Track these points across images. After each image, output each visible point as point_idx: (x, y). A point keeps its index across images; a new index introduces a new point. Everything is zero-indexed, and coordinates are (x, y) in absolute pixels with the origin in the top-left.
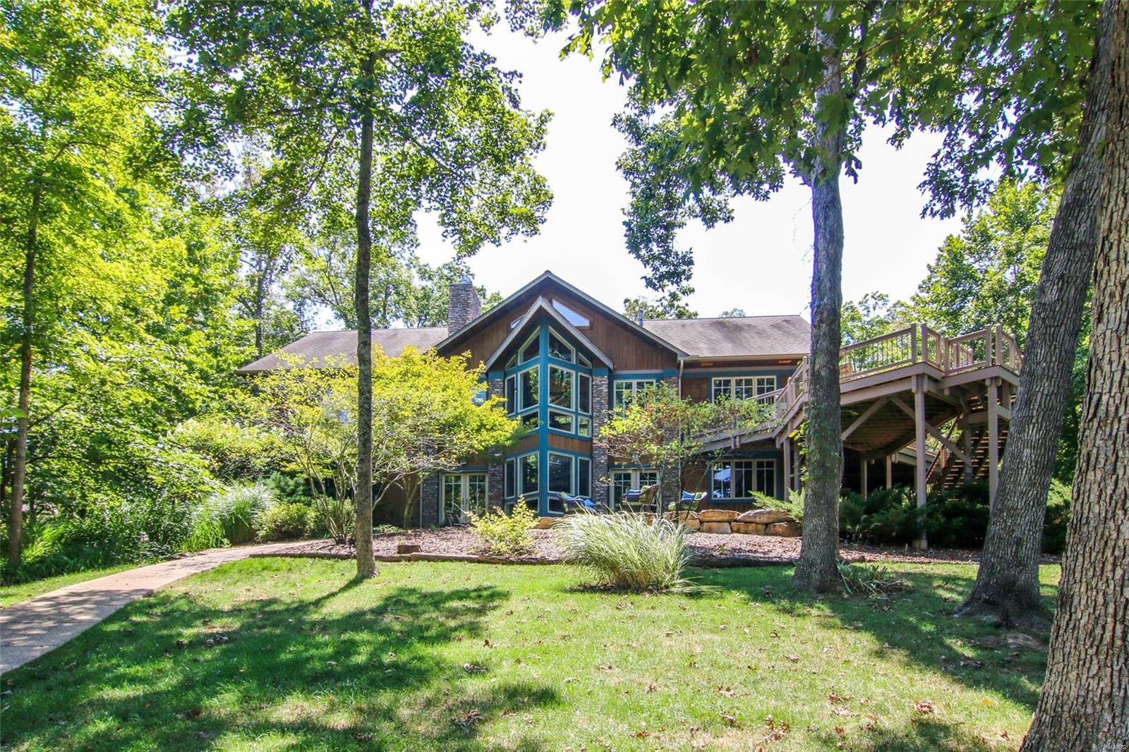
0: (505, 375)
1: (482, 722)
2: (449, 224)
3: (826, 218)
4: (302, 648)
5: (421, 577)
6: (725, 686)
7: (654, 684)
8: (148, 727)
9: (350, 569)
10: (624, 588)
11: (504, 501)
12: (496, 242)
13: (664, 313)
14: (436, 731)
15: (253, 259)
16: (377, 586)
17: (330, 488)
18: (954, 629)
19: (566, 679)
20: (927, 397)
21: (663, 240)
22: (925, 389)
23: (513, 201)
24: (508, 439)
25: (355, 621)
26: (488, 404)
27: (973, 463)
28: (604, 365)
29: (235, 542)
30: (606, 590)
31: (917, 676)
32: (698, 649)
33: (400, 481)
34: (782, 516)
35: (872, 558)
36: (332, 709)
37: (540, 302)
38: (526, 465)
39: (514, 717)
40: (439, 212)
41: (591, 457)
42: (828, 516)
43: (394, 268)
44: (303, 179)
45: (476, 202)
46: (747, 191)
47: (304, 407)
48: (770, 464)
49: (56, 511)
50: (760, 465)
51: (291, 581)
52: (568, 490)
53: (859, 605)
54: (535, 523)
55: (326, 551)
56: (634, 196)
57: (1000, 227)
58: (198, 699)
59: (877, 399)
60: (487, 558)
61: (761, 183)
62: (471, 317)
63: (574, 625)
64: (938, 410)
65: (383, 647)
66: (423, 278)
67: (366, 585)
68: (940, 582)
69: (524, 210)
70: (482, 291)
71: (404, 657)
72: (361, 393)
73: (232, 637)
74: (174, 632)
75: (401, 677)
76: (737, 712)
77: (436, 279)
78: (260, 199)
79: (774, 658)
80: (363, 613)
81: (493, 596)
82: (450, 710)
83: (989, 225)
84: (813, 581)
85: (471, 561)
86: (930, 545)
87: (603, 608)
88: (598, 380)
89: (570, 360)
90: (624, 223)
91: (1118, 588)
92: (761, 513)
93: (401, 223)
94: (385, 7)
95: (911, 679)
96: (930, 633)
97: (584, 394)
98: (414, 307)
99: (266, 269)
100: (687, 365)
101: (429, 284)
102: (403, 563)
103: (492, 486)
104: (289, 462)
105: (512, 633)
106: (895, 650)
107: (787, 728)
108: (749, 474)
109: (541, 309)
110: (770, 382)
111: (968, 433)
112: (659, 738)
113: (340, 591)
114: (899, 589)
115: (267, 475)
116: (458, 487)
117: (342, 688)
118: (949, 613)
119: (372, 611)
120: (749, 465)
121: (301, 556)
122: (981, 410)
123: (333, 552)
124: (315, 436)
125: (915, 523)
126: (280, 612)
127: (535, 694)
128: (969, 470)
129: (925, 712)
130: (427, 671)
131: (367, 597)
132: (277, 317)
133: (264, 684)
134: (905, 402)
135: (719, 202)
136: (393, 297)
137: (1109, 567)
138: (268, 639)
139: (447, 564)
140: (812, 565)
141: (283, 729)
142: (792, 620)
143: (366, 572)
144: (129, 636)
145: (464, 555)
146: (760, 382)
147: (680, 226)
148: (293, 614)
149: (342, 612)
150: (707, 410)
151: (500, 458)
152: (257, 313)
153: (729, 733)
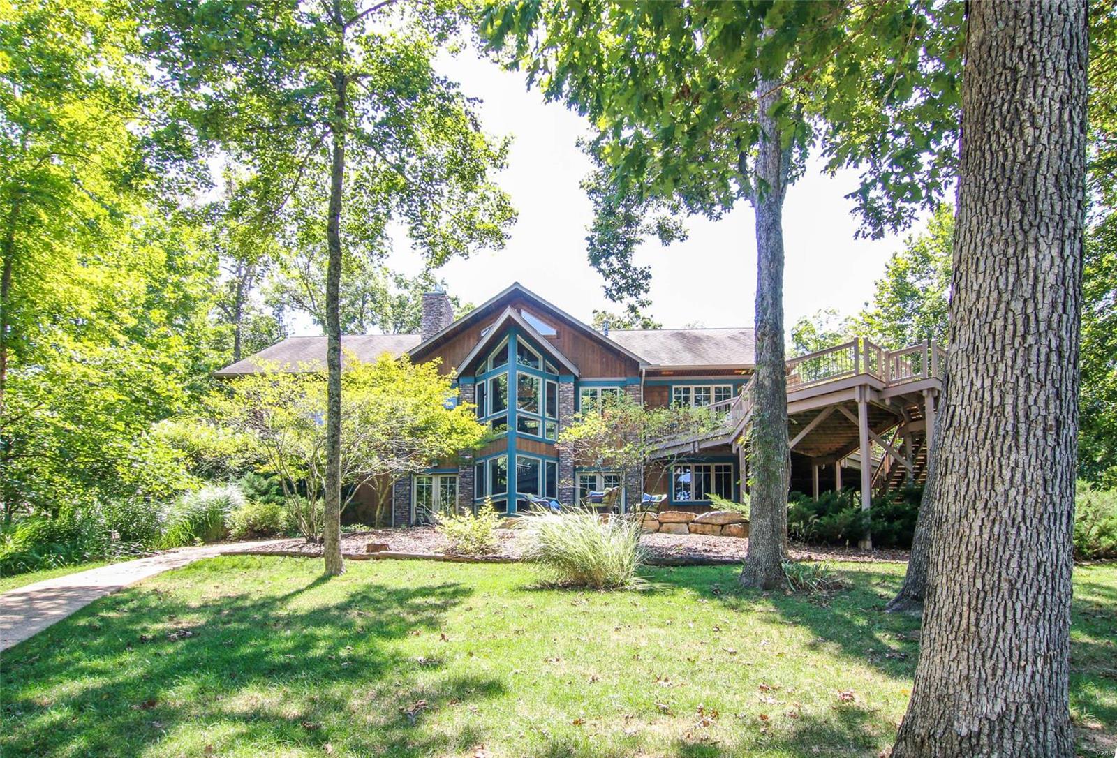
0: (476, 381)
1: (428, 711)
2: (417, 237)
3: (768, 239)
4: (262, 642)
5: (389, 575)
6: (664, 677)
7: (598, 675)
8: (102, 717)
9: (318, 567)
10: (582, 585)
11: (474, 501)
12: (465, 255)
13: (631, 324)
14: (383, 720)
15: (233, 266)
16: (344, 584)
17: (302, 487)
18: (884, 624)
19: (514, 671)
20: (870, 407)
21: (623, 255)
22: (868, 399)
23: (481, 217)
24: (477, 443)
25: (319, 617)
26: (458, 409)
27: (914, 469)
28: (570, 373)
29: (207, 541)
30: (565, 587)
31: (844, 667)
32: (643, 643)
33: (372, 482)
34: (737, 518)
35: (819, 557)
36: (287, 698)
37: (509, 312)
38: (495, 467)
39: (459, 707)
40: (410, 226)
41: (558, 460)
42: (773, 518)
43: (369, 277)
44: (278, 193)
45: (445, 218)
46: (701, 212)
47: (278, 410)
48: (727, 469)
49: (32, 510)
50: (718, 469)
51: (260, 579)
52: (535, 492)
53: (801, 602)
54: (500, 523)
55: (297, 550)
56: (596, 213)
57: (938, 249)
58: (155, 692)
59: (825, 407)
60: (453, 557)
61: (713, 204)
62: (443, 325)
63: (529, 620)
64: (880, 419)
65: (341, 642)
66: (399, 286)
67: (334, 583)
68: (879, 580)
69: (491, 225)
70: (456, 301)
71: (361, 650)
72: (331, 396)
73: (195, 632)
74: (138, 627)
75: (356, 670)
76: (672, 701)
77: (411, 288)
78: (237, 211)
79: (714, 651)
80: (327, 609)
81: (456, 593)
82: (400, 700)
83: (928, 247)
84: (759, 578)
85: (437, 559)
86: (874, 546)
87: (559, 604)
88: (564, 387)
89: (537, 367)
90: (587, 239)
91: (971, 580)
92: (717, 515)
93: (372, 236)
94: (357, 34)
95: (838, 670)
96: (862, 627)
97: (551, 399)
98: (390, 314)
99: (246, 276)
100: (649, 373)
101: (405, 293)
102: (371, 561)
103: (462, 487)
104: (263, 463)
105: (468, 628)
106: (827, 644)
107: (716, 715)
108: (707, 477)
109: (509, 319)
110: (727, 390)
111: (909, 440)
112: (595, 725)
113: (306, 588)
114: (838, 586)
115: (240, 474)
116: (429, 489)
117: (297, 680)
118: (881, 609)
119: (337, 607)
120: (707, 469)
121: (271, 554)
122: (920, 419)
123: (304, 550)
124: (288, 437)
125: (861, 525)
126: (246, 608)
127: (482, 685)
128: (910, 476)
129: (847, 701)
130: (381, 664)
131: (333, 594)
132: (255, 322)
133: (221, 676)
134: (850, 410)
135: (675, 222)
136: (370, 305)
137: (964, 561)
138: (231, 634)
139: (414, 562)
140: (758, 563)
141: (234, 718)
142: (735, 615)
143: (333, 570)
144: (93, 631)
145: (431, 553)
146: (718, 390)
147: (639, 243)
148: (259, 610)
149: (306, 608)
150: (662, 417)
151: (470, 461)
152: (236, 318)
153: (663, 721)
